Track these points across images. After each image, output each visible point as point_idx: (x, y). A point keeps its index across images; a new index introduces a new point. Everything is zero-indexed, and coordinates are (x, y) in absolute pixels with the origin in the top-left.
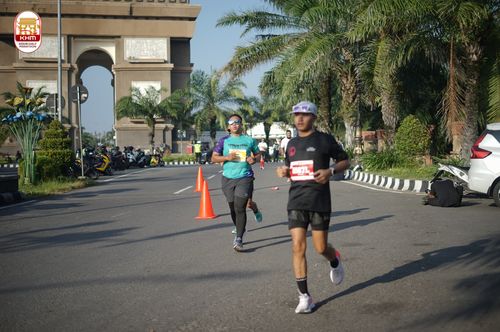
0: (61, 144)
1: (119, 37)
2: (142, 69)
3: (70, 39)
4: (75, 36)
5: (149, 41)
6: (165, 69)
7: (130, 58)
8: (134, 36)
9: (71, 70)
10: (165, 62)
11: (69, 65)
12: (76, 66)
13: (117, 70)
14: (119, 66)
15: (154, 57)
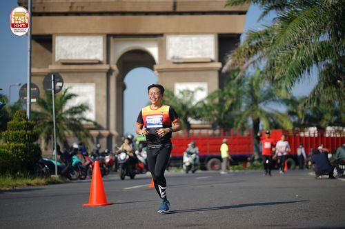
0: (25, 136)
1: (161, 35)
2: (187, 69)
3: (110, 38)
4: (115, 36)
5: (194, 38)
6: (211, 69)
7: (173, 58)
8: (177, 33)
9: (109, 72)
10: (212, 61)
11: (107, 67)
12: (115, 67)
13: (160, 71)
15: (200, 56)
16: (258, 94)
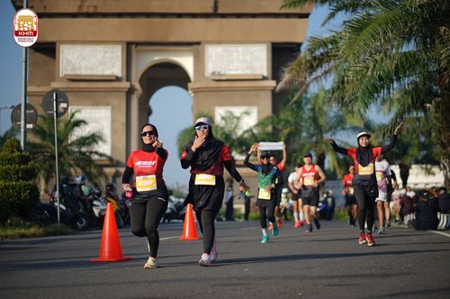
1: (198, 43)
2: (230, 88)
3: (130, 48)
4: (137, 44)
5: (241, 48)
6: (263, 89)
7: (214, 73)
8: (219, 42)
9: (130, 91)
10: (264, 78)
11: (127, 85)
12: (137, 86)
13: (196, 91)
14: (197, 85)
15: (248, 72)
16: (322, 121)
